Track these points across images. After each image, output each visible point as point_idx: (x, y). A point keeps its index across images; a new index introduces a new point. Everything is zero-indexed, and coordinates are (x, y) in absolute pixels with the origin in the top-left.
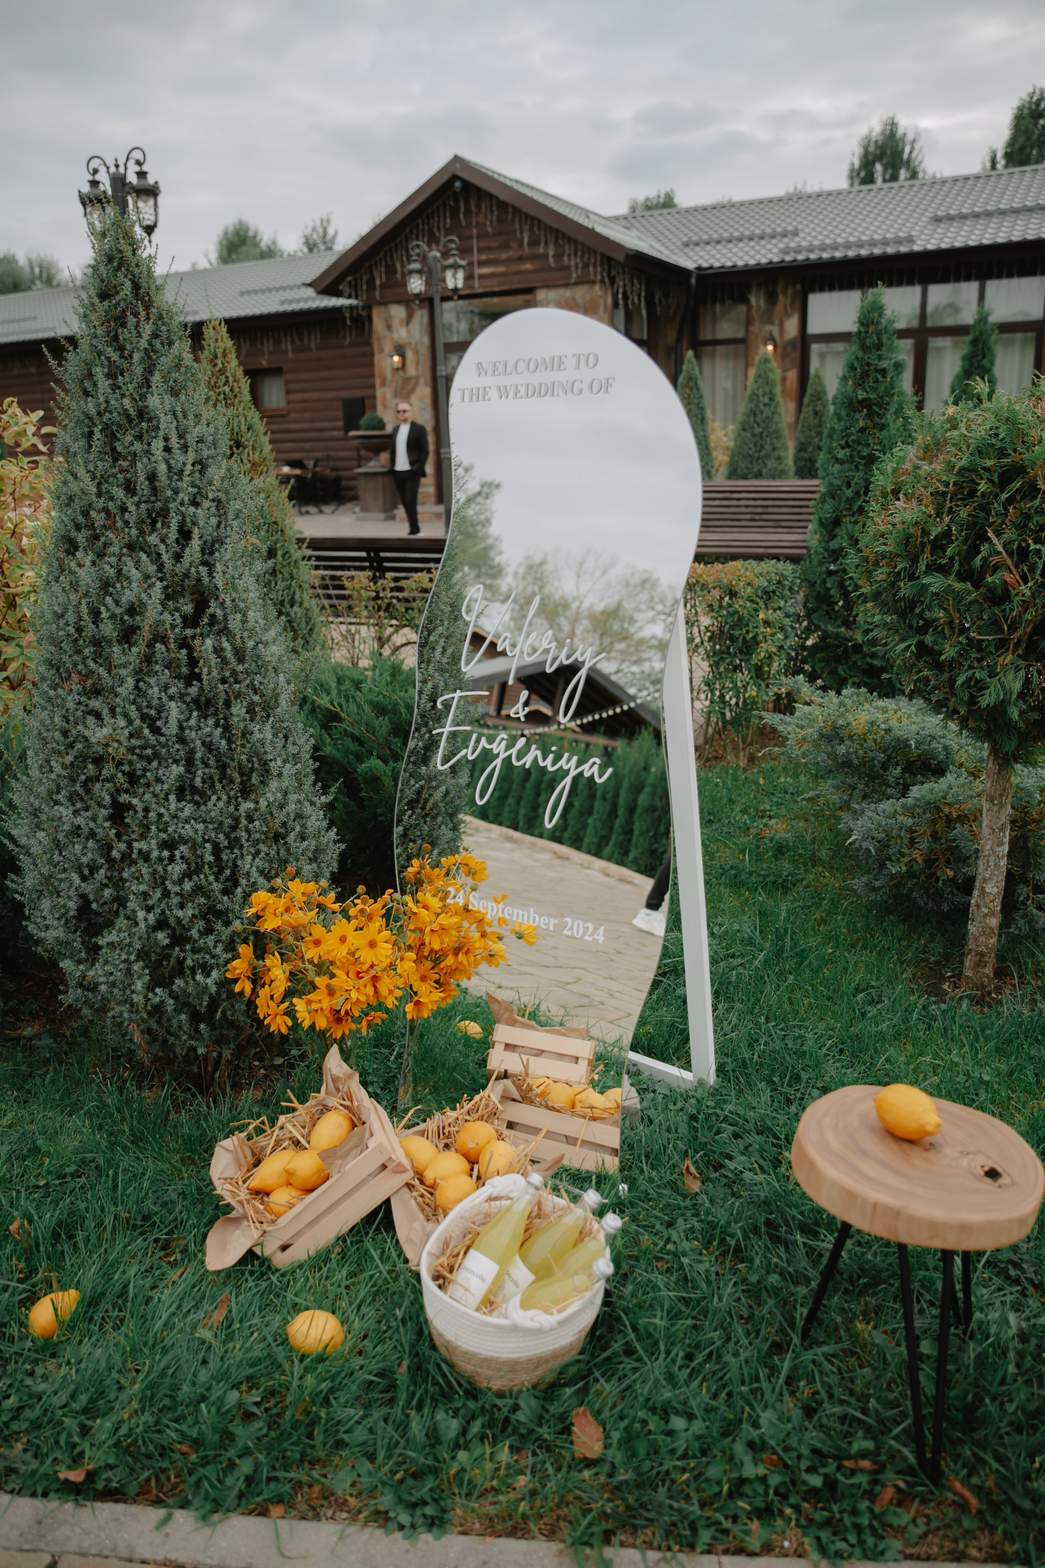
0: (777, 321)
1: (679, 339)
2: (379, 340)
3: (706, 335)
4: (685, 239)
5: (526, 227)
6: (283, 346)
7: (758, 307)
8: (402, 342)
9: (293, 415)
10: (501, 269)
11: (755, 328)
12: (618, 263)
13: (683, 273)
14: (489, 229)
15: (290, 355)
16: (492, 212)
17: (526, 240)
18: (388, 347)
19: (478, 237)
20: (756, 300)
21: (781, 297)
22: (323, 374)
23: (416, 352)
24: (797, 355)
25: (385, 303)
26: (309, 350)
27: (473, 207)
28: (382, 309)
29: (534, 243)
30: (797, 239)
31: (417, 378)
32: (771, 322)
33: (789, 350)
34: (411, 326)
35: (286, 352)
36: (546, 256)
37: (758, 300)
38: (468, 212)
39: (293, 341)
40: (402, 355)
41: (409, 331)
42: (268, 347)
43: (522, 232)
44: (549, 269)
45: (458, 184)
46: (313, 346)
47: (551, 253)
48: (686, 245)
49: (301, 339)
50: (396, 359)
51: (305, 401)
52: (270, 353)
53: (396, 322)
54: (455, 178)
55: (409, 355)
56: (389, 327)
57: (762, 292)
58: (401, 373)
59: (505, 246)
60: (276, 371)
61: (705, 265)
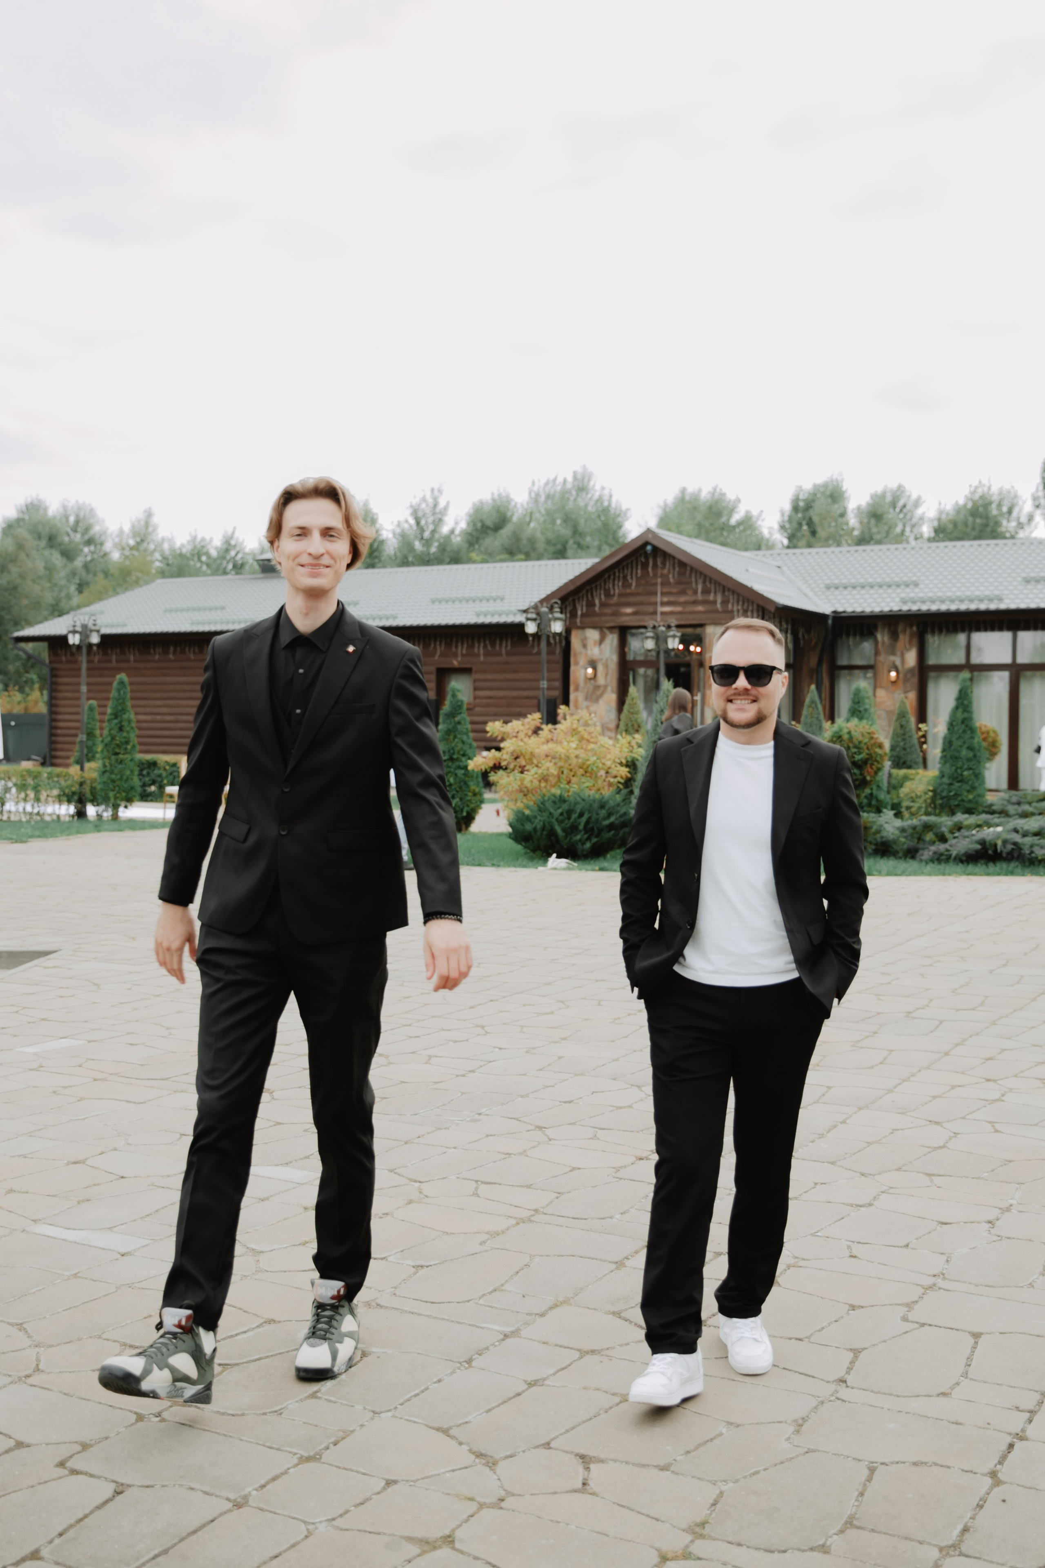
0: (899, 653)
1: (820, 664)
2: (575, 655)
3: (843, 661)
4: (828, 582)
5: (700, 581)
6: (476, 650)
7: (883, 642)
8: (594, 658)
9: (478, 709)
10: (679, 609)
11: (881, 658)
12: (770, 612)
13: (822, 617)
14: (672, 580)
15: (482, 658)
16: (674, 568)
17: (700, 590)
18: (582, 661)
19: (662, 584)
20: (882, 637)
21: (901, 636)
22: (510, 676)
23: (606, 666)
24: (915, 680)
25: (583, 628)
26: (500, 654)
27: (659, 563)
28: (580, 632)
29: (706, 591)
30: (917, 590)
31: (606, 687)
32: (893, 653)
33: (909, 676)
34: (603, 646)
35: (478, 655)
36: (715, 602)
37: (883, 636)
38: (655, 565)
39: (485, 647)
40: (595, 668)
41: (601, 650)
42: (462, 650)
43: (697, 583)
44: (717, 611)
45: (649, 548)
46: (504, 652)
47: (719, 600)
48: (828, 588)
49: (493, 645)
50: (590, 671)
51: (491, 698)
52: (462, 655)
53: (590, 643)
54: (647, 543)
55: (600, 668)
56: (585, 646)
57: (886, 630)
58: (592, 682)
59: (683, 592)
60: (465, 671)
61: (840, 609)
